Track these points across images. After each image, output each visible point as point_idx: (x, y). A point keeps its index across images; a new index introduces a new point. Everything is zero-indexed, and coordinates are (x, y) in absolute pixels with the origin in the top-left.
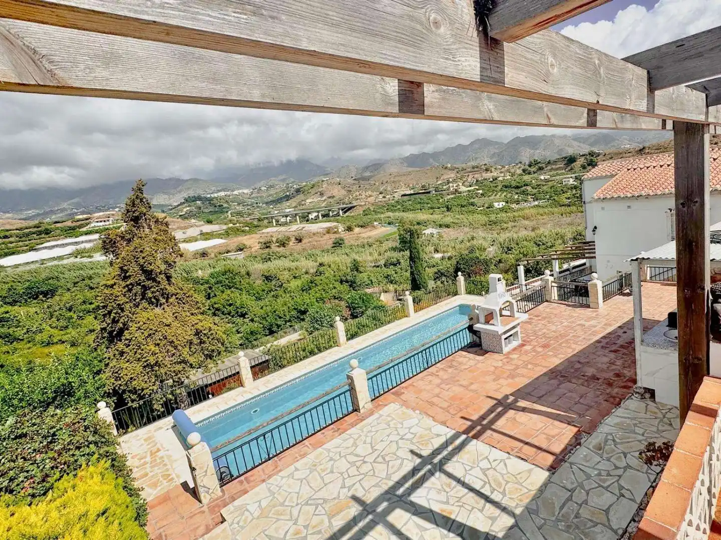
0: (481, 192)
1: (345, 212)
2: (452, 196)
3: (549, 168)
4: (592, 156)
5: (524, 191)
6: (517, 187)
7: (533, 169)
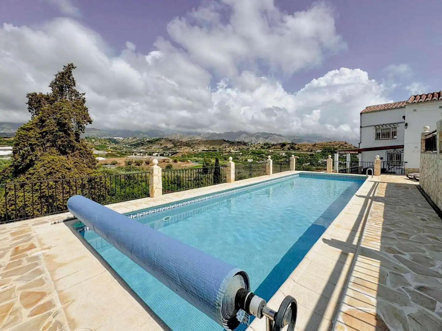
0: (241, 153)
1: (172, 155)
2: (227, 154)
3: (273, 147)
4: (293, 144)
5: (261, 156)
6: (258, 154)
7: (266, 147)
